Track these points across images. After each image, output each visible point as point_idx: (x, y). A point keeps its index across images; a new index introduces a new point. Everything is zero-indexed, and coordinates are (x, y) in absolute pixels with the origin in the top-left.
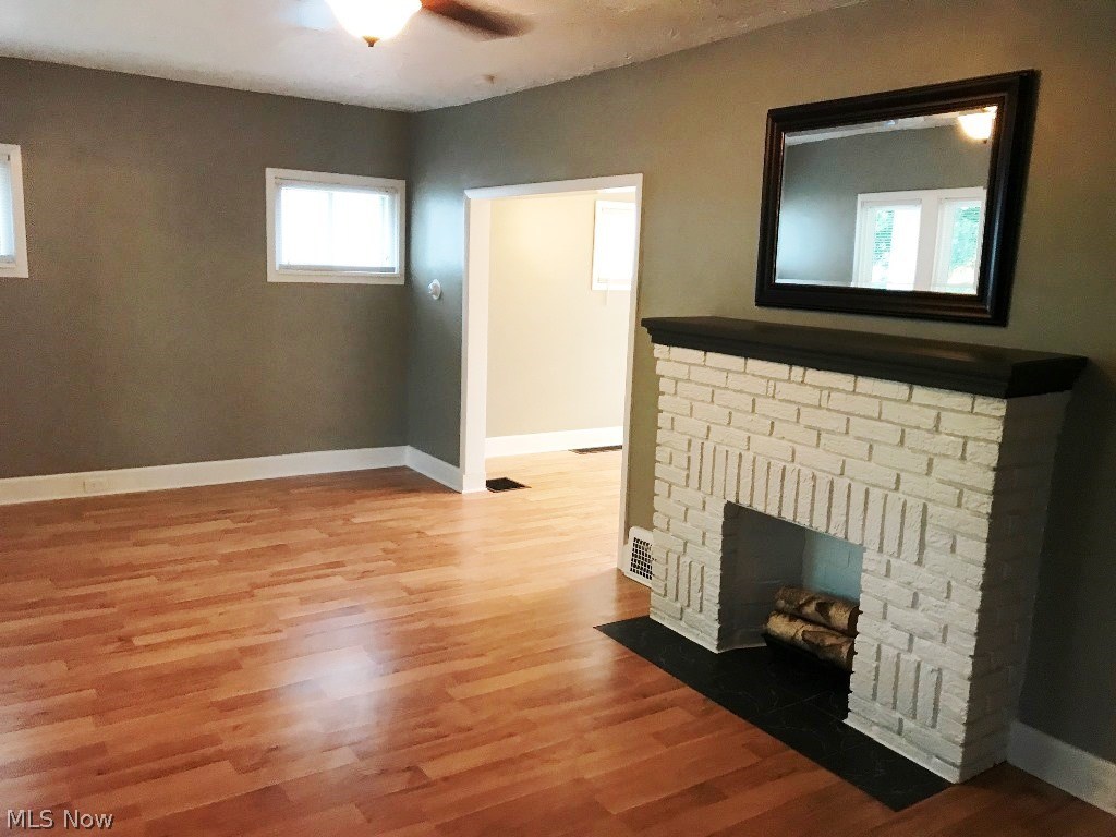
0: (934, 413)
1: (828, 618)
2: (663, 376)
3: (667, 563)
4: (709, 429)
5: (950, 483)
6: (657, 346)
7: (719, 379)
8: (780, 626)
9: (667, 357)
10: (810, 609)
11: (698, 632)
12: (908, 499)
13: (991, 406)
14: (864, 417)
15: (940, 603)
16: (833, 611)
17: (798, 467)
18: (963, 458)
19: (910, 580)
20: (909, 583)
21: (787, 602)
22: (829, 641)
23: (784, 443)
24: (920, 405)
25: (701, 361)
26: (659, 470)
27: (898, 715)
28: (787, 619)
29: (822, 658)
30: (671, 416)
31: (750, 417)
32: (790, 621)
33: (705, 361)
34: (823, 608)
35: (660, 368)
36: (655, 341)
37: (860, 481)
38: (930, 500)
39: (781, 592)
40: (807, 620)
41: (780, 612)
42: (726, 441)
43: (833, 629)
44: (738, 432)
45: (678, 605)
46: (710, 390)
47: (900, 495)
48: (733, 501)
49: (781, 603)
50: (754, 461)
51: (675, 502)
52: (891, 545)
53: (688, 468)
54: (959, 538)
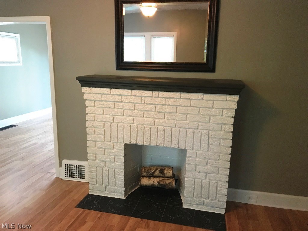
0: (212, 102)
1: (164, 174)
2: (86, 100)
3: (96, 172)
4: (114, 118)
5: (218, 124)
6: (83, 88)
7: (118, 99)
8: (145, 182)
9: (90, 92)
10: (157, 173)
11: (114, 194)
12: (202, 131)
13: (233, 98)
14: (184, 106)
15: (217, 161)
16: (165, 172)
17: (157, 127)
18: (222, 115)
19: (205, 156)
20: (205, 158)
21: (147, 172)
22: (168, 182)
23: (150, 119)
24: (205, 100)
25: (109, 93)
26: (89, 137)
27: (202, 199)
28: (147, 179)
29: (167, 188)
30: (93, 115)
31: (134, 112)
32: (149, 179)
33: (111, 92)
34: (162, 171)
35: (85, 96)
36: (82, 86)
37: (183, 128)
38: (210, 130)
39: (143, 170)
40: (155, 177)
41: (144, 177)
42: (123, 121)
43: (167, 177)
44: (129, 118)
45: (104, 186)
46: (113, 103)
47: (199, 130)
48: (128, 143)
49: (144, 174)
50: (137, 127)
51: (98, 148)
52: (196, 146)
53: (104, 135)
54: (221, 140)
